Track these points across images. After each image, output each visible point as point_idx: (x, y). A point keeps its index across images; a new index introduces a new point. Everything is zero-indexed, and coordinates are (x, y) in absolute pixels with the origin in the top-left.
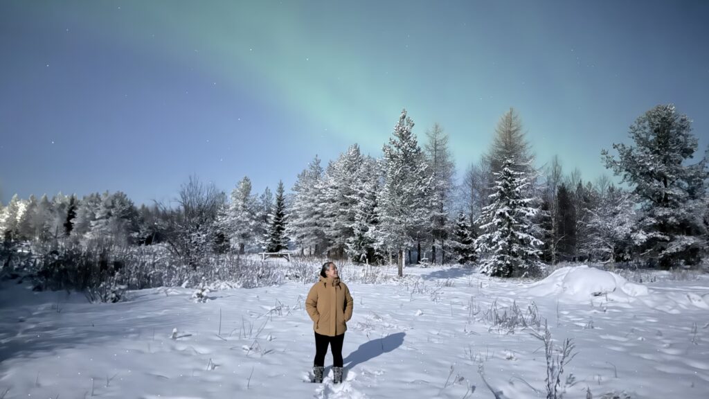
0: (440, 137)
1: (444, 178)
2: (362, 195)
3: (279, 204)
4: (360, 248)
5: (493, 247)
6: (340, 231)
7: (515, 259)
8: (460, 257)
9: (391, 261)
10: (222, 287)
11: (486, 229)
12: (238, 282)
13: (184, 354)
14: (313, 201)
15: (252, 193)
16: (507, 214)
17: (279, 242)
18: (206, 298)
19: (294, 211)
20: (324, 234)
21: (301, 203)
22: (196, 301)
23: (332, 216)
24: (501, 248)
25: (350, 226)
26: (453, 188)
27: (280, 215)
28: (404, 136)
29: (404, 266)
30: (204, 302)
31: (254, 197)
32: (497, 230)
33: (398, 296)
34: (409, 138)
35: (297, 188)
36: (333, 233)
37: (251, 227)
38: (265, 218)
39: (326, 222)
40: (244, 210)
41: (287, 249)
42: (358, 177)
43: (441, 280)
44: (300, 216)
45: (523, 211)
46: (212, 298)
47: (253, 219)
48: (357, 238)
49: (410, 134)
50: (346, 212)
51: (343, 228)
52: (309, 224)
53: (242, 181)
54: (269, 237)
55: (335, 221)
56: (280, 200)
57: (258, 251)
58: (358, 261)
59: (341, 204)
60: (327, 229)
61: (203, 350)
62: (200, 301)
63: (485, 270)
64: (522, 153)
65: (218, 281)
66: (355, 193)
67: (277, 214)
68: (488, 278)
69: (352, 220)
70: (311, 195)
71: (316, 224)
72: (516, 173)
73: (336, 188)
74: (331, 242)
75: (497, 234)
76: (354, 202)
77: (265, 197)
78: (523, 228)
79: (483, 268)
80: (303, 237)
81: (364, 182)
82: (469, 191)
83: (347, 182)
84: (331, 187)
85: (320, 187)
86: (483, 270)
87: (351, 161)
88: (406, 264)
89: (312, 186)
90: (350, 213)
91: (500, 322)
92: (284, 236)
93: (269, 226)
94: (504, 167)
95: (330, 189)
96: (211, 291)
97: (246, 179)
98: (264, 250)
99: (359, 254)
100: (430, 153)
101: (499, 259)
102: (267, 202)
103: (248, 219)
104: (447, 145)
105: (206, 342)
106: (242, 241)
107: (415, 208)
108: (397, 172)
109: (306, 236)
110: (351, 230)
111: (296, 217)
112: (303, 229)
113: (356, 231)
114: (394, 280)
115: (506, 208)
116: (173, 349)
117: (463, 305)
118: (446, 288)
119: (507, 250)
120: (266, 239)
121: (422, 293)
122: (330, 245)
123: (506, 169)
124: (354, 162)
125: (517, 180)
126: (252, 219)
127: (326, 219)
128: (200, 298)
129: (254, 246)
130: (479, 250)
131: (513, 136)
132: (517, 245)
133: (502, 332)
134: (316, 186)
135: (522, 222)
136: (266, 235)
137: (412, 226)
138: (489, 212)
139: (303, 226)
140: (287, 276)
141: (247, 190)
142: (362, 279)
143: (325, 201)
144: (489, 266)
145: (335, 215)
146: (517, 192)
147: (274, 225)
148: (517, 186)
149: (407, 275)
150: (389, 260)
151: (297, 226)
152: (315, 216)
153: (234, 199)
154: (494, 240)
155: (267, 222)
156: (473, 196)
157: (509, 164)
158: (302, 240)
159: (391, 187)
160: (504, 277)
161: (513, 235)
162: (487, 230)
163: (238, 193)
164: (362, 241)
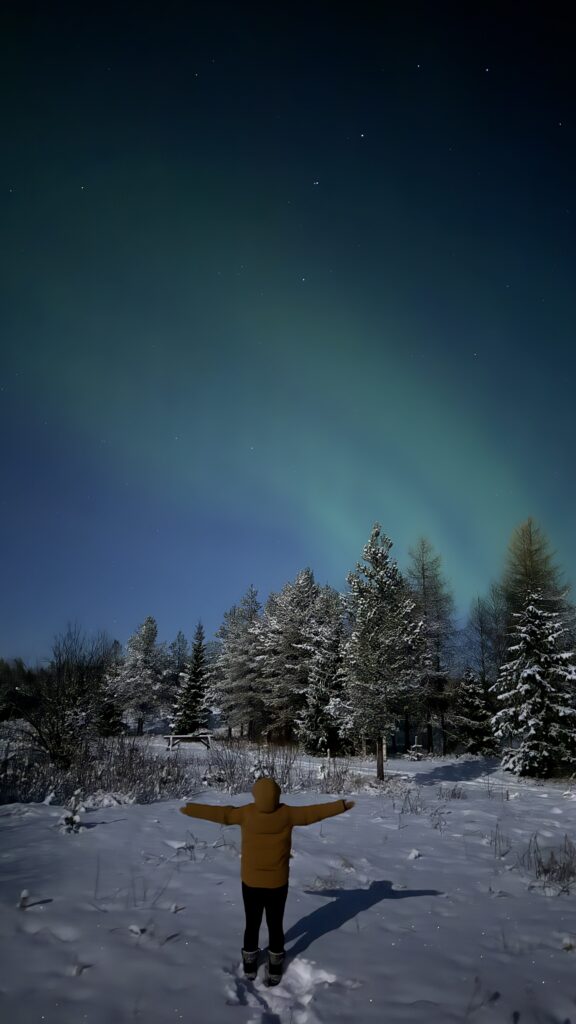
0: (430, 558)
1: (439, 618)
2: (318, 644)
3: (196, 657)
4: (318, 727)
5: (521, 730)
6: (286, 699)
7: (555, 748)
8: (471, 742)
9: (364, 749)
10: (106, 802)
11: (507, 699)
12: (130, 793)
13: (37, 941)
14: (246, 652)
15: (158, 640)
16: (538, 677)
17: (195, 717)
18: (80, 825)
19: (217, 669)
20: (262, 703)
21: (229, 655)
22: (63, 830)
23: (274, 675)
24: (533, 731)
25: (301, 692)
26: (452, 634)
27: (197, 674)
28: (378, 561)
29: (385, 757)
30: (76, 832)
31: (160, 647)
32: (524, 702)
33: (379, 819)
34: (387, 563)
35: (224, 634)
36: (275, 702)
37: (154, 693)
38: (175, 680)
39: (265, 684)
40: (145, 668)
41: (207, 727)
42: (312, 616)
43: (445, 784)
44: (227, 675)
45: (561, 673)
46: (89, 826)
47: (158, 680)
48: (312, 710)
49: (386, 557)
50: (296, 670)
51: (291, 695)
52: (241, 689)
53: (144, 622)
54: (181, 709)
55: (278, 683)
56: (198, 650)
57: (164, 731)
58: (314, 749)
59: (287, 658)
60: (267, 695)
61: (67, 932)
62: (69, 830)
63: (511, 766)
64: (551, 582)
65: (100, 791)
66: (307, 640)
67: (193, 673)
68: (515, 778)
69: (304, 682)
70: (243, 644)
71: (251, 689)
72: (546, 614)
73: (281, 633)
74: (273, 716)
75: (525, 709)
76: (308, 654)
77: (177, 647)
78: (563, 698)
79: (507, 762)
80: (231, 708)
81: (320, 623)
82: (477, 638)
83: (296, 625)
84: (273, 632)
85: (257, 632)
86: (507, 766)
87: (302, 593)
88: (388, 755)
89: (245, 631)
90: (301, 671)
91: (546, 871)
92: (202, 707)
93: (180, 691)
94: (528, 605)
95: (271, 635)
96: (88, 810)
97: (151, 621)
98: (172, 729)
99: (315, 737)
100: (416, 582)
101: (530, 748)
102: (180, 655)
103: (150, 681)
104: (439, 569)
105: (73, 915)
106: (140, 714)
107: (400, 668)
108: (370, 615)
109: (236, 706)
110: (303, 697)
111: (220, 677)
112: (231, 697)
113: (311, 700)
114: (371, 786)
115: (536, 668)
116: (19, 930)
117: (483, 837)
118: (454, 803)
119: (541, 734)
120: (175, 711)
121: (417, 813)
122: (271, 721)
123: (530, 608)
124: (306, 595)
125: (549, 624)
126: (156, 681)
127: (265, 681)
128: (69, 826)
129: (158, 722)
130: (500, 732)
131: (536, 558)
132: (557, 726)
133: (550, 892)
134: (251, 631)
135: (560, 690)
136: (176, 706)
137: (395, 698)
138: (511, 674)
139: (230, 691)
140: (205, 779)
141: (151, 636)
142: (320, 783)
143: (264, 653)
144: (515, 758)
145: (278, 674)
146: (551, 642)
147: (188, 690)
148: (550, 634)
149: (391, 777)
150: (361, 748)
151: (223, 691)
152: (249, 677)
153: (131, 650)
154: (520, 718)
155: (178, 685)
156: (483, 645)
157: (535, 601)
158: (230, 713)
159: (362, 637)
160: (541, 777)
161: (549, 709)
162: (510, 702)
163: (138, 641)
164: (319, 719)
